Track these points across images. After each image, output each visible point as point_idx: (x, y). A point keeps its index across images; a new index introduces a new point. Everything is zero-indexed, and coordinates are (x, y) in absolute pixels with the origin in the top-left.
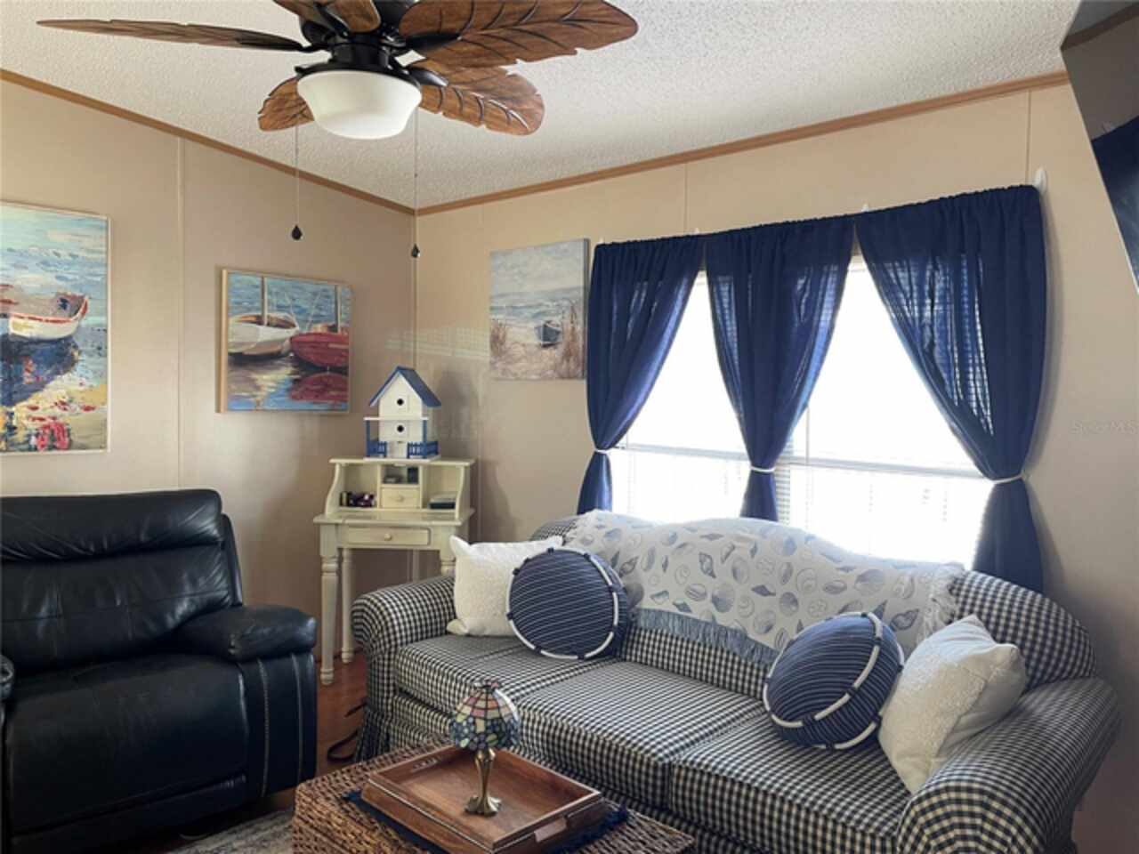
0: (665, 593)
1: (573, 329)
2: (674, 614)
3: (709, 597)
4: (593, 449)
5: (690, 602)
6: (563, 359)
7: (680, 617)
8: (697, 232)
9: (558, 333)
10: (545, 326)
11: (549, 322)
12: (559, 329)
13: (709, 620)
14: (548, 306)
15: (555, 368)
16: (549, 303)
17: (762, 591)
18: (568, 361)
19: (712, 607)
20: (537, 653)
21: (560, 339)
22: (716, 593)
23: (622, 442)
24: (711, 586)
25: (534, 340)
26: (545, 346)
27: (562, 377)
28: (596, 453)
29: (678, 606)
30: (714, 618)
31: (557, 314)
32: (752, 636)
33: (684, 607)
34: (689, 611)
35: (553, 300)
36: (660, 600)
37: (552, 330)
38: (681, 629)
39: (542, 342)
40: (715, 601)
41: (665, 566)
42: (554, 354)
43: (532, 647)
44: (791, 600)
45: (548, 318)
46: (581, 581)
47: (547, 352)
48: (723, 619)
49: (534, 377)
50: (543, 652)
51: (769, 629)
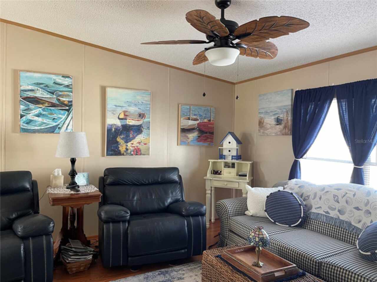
0: (320, 207)
1: (287, 119)
2: (324, 215)
3: (337, 210)
4: (294, 158)
5: (330, 211)
6: (283, 129)
7: (326, 216)
8: (333, 85)
9: (282, 120)
10: (277, 118)
11: (279, 117)
12: (282, 119)
13: (337, 218)
14: (278, 111)
15: (281, 131)
16: (279, 110)
17: (357, 209)
18: (285, 129)
19: (338, 213)
20: (274, 223)
21: (283, 122)
22: (339, 208)
23: (305, 156)
24: (337, 206)
25: (274, 123)
26: (277, 125)
27: (283, 135)
28: (295, 160)
29: (325, 212)
30: (339, 217)
31: (282, 114)
32: (353, 223)
33: (327, 212)
34: (330, 214)
35: (280, 109)
36: (319, 209)
37: (280, 119)
38: (326, 220)
39: (276, 123)
40: (339, 211)
41: (320, 198)
42: (281, 127)
43: (273, 221)
44: (368, 212)
45: (279, 115)
46: (290, 201)
47: (278, 126)
48: (342, 218)
49: (273, 135)
50: (277, 223)
51: (360, 222)
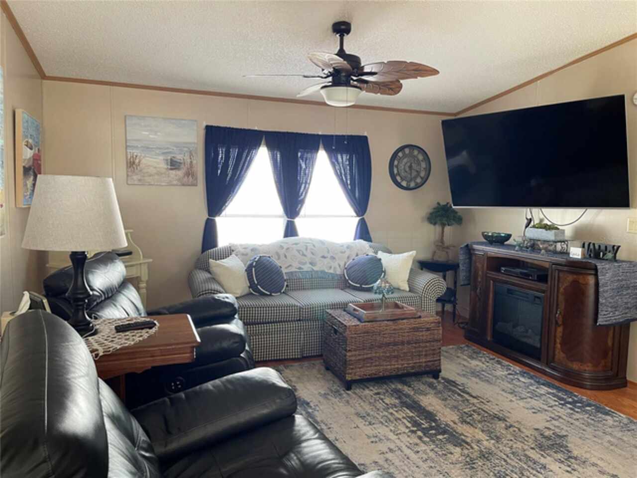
0: (290, 265)
1: (191, 162)
2: (298, 272)
3: (308, 262)
4: (207, 216)
5: (302, 267)
6: (184, 177)
7: (300, 272)
9: (180, 163)
10: (171, 159)
11: (174, 157)
12: (182, 161)
13: (312, 270)
14: (173, 149)
15: (179, 180)
16: (175, 149)
17: (324, 257)
18: (188, 177)
19: (310, 266)
20: (271, 295)
21: (182, 166)
22: (310, 261)
24: (307, 260)
25: (163, 166)
26: (171, 169)
27: (183, 185)
28: (208, 219)
29: (298, 269)
30: (313, 270)
31: (180, 154)
32: (327, 271)
33: (300, 268)
34: (302, 269)
35: (177, 147)
36: (290, 268)
37: (176, 162)
38: (303, 276)
39: (169, 167)
40: (311, 263)
41: (286, 256)
42: (181, 173)
43: (269, 293)
44: (333, 258)
45: (173, 155)
46: (267, 268)
47: (173, 172)
48: (315, 268)
49: (163, 184)
50: (273, 294)
51: (331, 267)
